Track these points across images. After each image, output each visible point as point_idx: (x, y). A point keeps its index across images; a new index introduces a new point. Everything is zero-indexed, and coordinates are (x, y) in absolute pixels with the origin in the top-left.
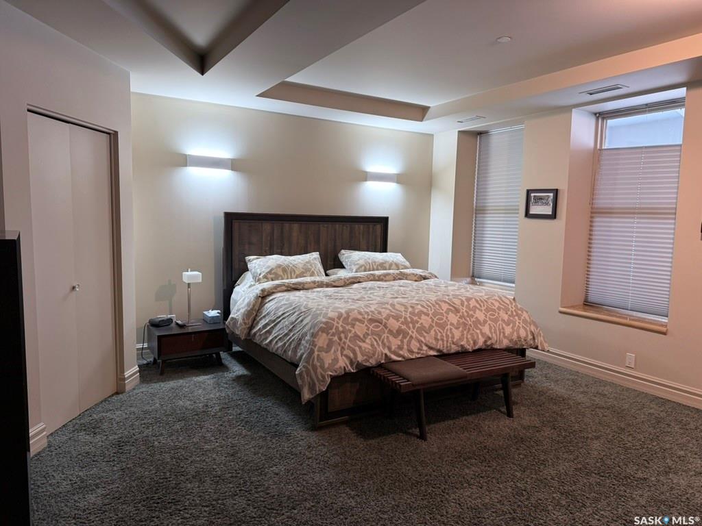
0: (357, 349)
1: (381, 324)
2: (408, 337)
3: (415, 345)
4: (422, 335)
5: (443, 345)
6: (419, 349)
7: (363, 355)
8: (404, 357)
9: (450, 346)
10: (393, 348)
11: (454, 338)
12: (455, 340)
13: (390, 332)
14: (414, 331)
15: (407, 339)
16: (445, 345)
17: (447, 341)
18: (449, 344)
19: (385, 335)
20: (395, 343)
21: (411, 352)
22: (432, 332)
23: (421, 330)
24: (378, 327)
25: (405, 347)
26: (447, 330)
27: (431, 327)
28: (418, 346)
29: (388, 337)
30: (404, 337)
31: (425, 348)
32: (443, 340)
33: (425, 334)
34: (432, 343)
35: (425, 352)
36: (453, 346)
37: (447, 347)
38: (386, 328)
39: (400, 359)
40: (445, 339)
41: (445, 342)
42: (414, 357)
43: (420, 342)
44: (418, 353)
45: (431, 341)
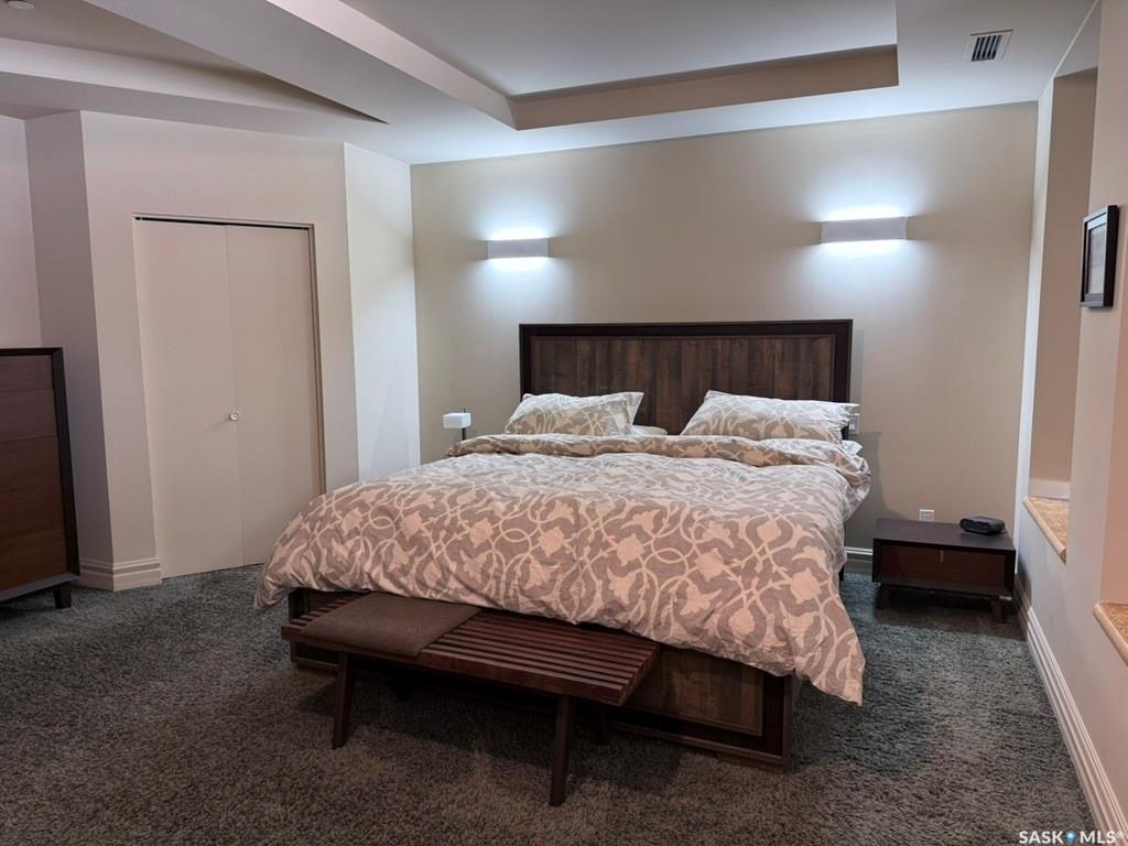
0: (324, 552)
1: (393, 519)
2: (425, 555)
3: (432, 574)
4: (455, 556)
5: (498, 589)
6: (438, 583)
7: (329, 565)
8: (406, 590)
9: (515, 597)
10: (392, 567)
11: (526, 582)
12: (527, 587)
13: (401, 538)
14: (444, 547)
15: (422, 558)
16: (502, 592)
17: (508, 584)
18: (511, 593)
19: (390, 541)
20: (400, 557)
21: (422, 584)
22: (483, 557)
23: (461, 548)
24: (384, 523)
25: (413, 571)
26: (518, 561)
27: (485, 546)
28: (440, 576)
29: (393, 545)
30: (419, 553)
31: (453, 584)
32: (497, 578)
33: (465, 558)
34: (474, 579)
35: (451, 592)
36: (522, 599)
37: (506, 597)
38: (398, 528)
39: (400, 592)
40: (504, 577)
41: (503, 586)
42: (427, 597)
43: (445, 570)
44: (438, 592)
45: (471, 574)
